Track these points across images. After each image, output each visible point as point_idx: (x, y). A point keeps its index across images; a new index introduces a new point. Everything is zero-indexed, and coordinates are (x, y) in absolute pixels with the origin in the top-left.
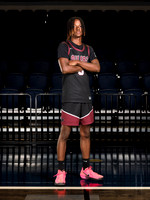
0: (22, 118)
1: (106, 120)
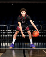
0: (5, 33)
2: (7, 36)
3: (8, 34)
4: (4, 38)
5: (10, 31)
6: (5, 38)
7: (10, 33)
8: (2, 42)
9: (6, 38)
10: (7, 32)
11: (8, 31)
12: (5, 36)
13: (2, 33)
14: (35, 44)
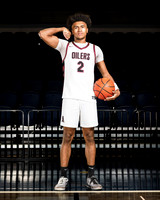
0: (14, 136)
1: (99, 137)
2: (21, 146)
3: (26, 139)
4: (12, 155)
5: (32, 128)
6: (15, 153)
7: (31, 136)
8: (3, 167)
9: (18, 154)
10: (21, 132)
11: (26, 128)
12: (15, 146)
13: (3, 136)
14: (117, 175)
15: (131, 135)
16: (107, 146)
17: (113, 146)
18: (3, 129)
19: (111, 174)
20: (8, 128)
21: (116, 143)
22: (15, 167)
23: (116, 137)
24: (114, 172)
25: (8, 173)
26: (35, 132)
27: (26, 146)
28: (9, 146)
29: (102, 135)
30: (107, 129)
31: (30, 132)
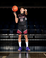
0: (8, 37)
1: (31, 37)
2: (10, 40)
3: (11, 38)
4: (7, 42)
5: (13, 35)
7: (13, 37)
8: (5, 45)
9: (9, 42)
10: (10, 36)
12: (8, 40)
13: (5, 37)
14: (36, 48)
15: (40, 37)
16: (34, 40)
17: (35, 40)
18: (5, 35)
19: (35, 48)
20: (6, 35)
21: (36, 39)
22: (8, 45)
23: (36, 37)
24: (36, 47)
25: (6, 47)
26: (14, 36)
27: (11, 40)
28: (7, 40)
29: (32, 37)
30: (34, 35)
31: (12, 36)
